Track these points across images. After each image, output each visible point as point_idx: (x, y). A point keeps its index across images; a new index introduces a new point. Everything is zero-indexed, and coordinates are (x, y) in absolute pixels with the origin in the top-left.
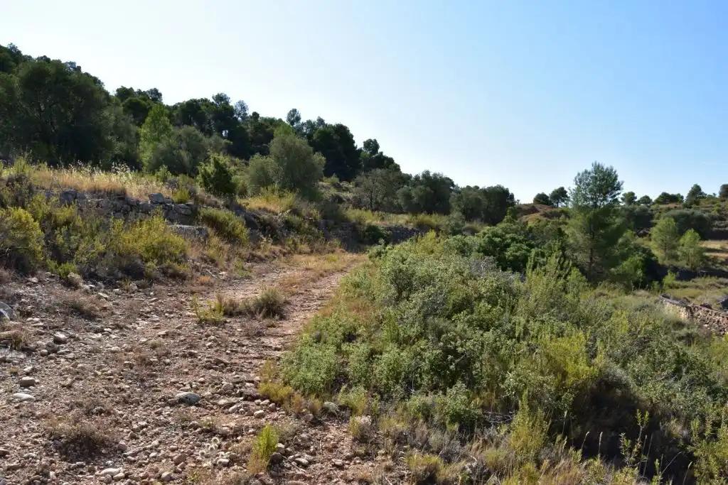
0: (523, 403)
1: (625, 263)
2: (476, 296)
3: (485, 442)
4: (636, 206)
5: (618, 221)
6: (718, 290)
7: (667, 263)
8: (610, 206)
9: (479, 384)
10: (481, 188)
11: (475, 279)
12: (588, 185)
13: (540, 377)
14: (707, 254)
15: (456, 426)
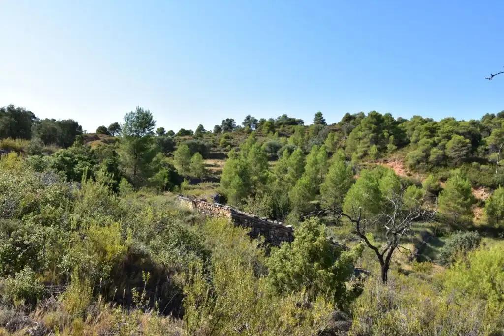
0: (74, 276)
1: (157, 174)
2: (43, 200)
3: (46, 309)
4: (165, 137)
5: (153, 146)
6: (212, 190)
7: (183, 174)
8: (148, 136)
9: (43, 266)
10: (57, 120)
11: (43, 188)
12: (133, 122)
13: (87, 256)
14: (206, 168)
15: (22, 300)
